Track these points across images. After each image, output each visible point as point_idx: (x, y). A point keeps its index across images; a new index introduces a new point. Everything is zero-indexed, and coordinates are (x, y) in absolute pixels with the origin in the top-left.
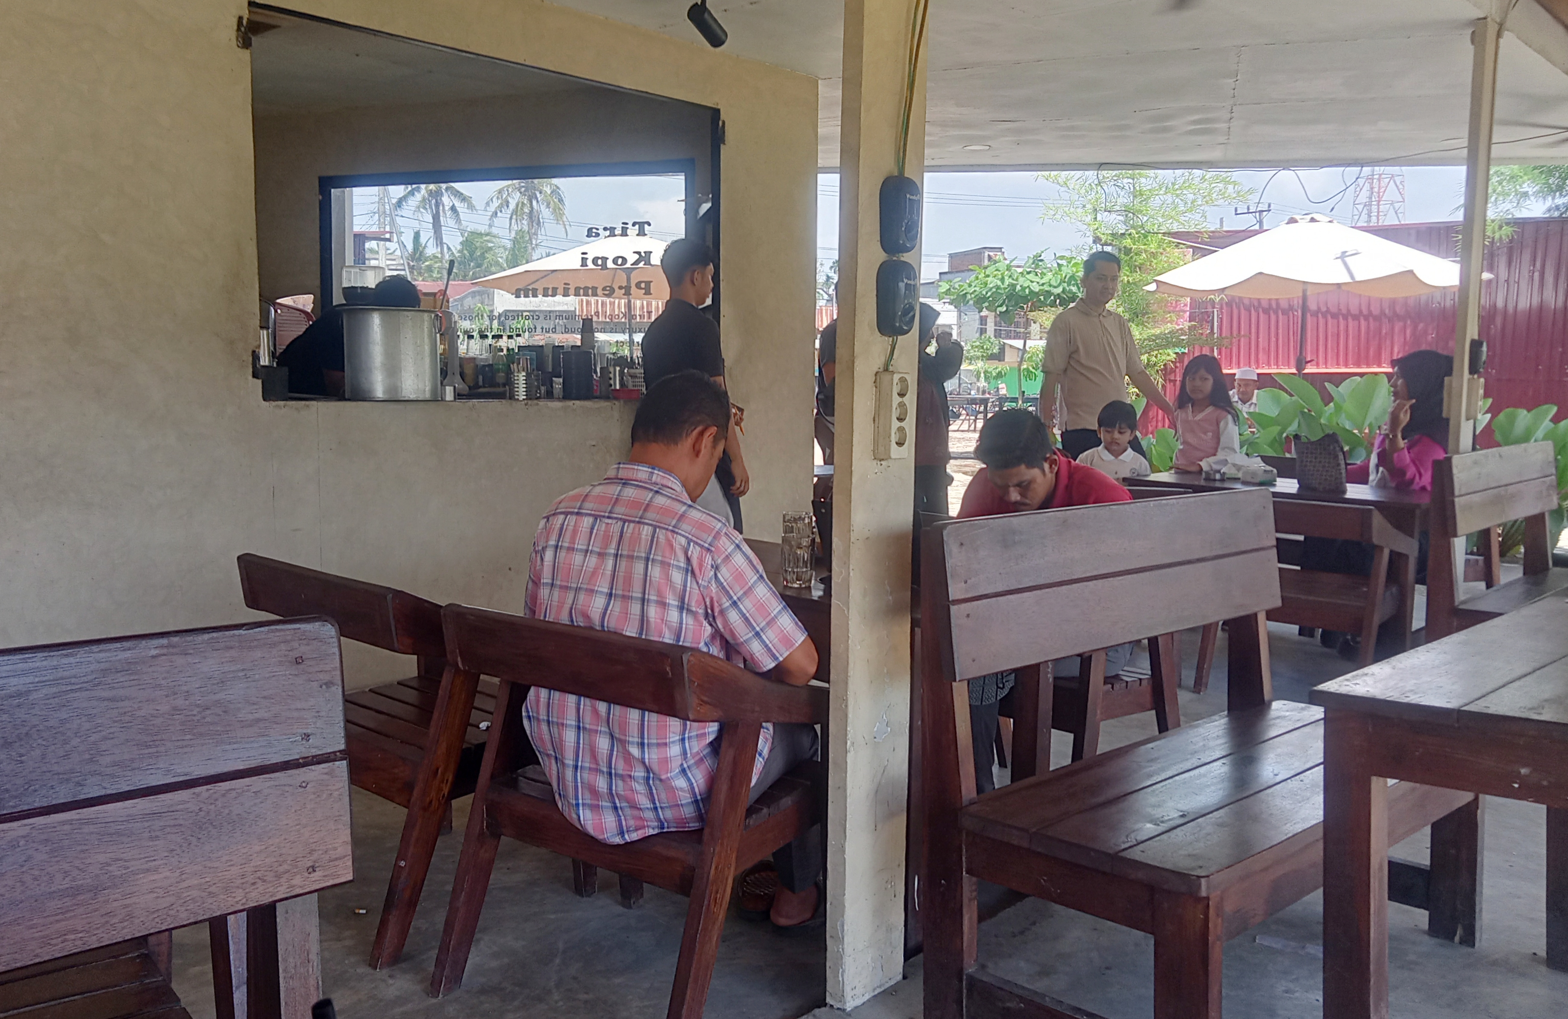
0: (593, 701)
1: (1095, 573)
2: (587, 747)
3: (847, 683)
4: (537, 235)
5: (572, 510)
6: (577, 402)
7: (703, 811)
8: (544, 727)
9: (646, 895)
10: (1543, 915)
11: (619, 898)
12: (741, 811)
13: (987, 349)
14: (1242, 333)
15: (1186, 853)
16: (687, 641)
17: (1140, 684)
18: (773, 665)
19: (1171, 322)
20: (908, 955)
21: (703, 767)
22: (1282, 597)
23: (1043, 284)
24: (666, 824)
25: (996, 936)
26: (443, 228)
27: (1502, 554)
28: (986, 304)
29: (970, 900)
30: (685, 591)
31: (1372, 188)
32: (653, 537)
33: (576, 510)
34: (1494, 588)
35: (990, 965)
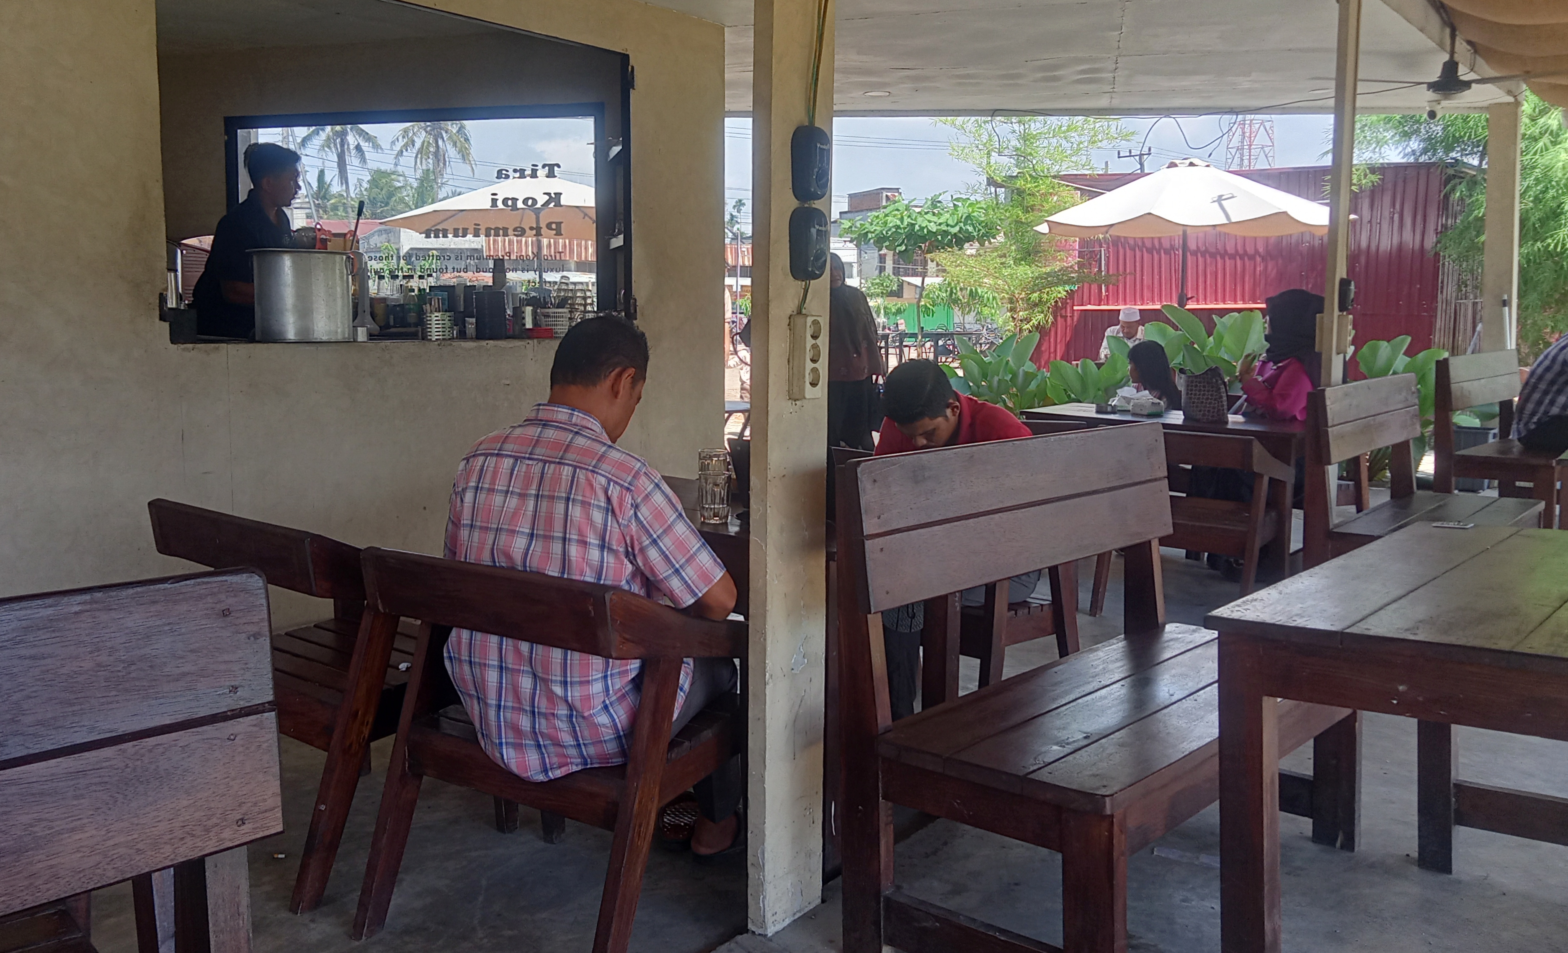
0: (516, 641)
1: (1001, 506)
2: (509, 686)
3: (765, 617)
4: (443, 175)
5: (492, 451)
6: (491, 342)
7: (626, 747)
8: (466, 668)
9: (568, 830)
10: (1414, 818)
11: (541, 833)
12: (664, 745)
13: (887, 286)
14: (1128, 271)
15: (1091, 773)
16: (608, 580)
17: (1042, 610)
18: (692, 601)
19: (1062, 260)
20: (826, 880)
21: (625, 703)
22: (1173, 523)
23: (940, 224)
24: (589, 760)
25: (910, 857)
26: (348, 167)
27: (1370, 479)
28: (887, 243)
29: (886, 824)
30: (605, 530)
31: (1244, 133)
32: (573, 477)
33: (496, 452)
34: (1365, 512)
35: (905, 886)
